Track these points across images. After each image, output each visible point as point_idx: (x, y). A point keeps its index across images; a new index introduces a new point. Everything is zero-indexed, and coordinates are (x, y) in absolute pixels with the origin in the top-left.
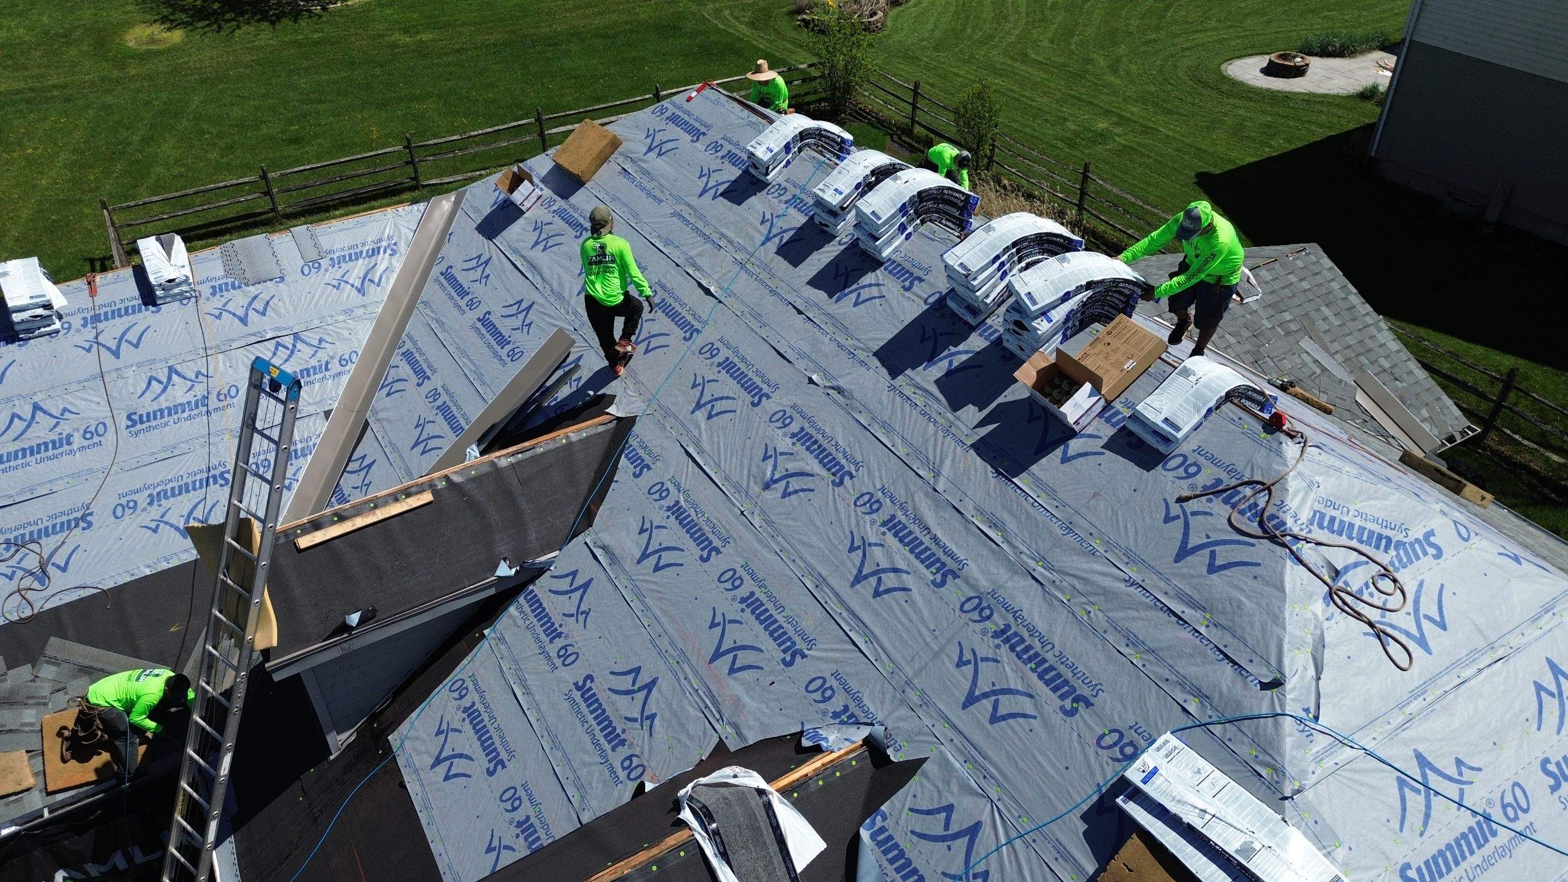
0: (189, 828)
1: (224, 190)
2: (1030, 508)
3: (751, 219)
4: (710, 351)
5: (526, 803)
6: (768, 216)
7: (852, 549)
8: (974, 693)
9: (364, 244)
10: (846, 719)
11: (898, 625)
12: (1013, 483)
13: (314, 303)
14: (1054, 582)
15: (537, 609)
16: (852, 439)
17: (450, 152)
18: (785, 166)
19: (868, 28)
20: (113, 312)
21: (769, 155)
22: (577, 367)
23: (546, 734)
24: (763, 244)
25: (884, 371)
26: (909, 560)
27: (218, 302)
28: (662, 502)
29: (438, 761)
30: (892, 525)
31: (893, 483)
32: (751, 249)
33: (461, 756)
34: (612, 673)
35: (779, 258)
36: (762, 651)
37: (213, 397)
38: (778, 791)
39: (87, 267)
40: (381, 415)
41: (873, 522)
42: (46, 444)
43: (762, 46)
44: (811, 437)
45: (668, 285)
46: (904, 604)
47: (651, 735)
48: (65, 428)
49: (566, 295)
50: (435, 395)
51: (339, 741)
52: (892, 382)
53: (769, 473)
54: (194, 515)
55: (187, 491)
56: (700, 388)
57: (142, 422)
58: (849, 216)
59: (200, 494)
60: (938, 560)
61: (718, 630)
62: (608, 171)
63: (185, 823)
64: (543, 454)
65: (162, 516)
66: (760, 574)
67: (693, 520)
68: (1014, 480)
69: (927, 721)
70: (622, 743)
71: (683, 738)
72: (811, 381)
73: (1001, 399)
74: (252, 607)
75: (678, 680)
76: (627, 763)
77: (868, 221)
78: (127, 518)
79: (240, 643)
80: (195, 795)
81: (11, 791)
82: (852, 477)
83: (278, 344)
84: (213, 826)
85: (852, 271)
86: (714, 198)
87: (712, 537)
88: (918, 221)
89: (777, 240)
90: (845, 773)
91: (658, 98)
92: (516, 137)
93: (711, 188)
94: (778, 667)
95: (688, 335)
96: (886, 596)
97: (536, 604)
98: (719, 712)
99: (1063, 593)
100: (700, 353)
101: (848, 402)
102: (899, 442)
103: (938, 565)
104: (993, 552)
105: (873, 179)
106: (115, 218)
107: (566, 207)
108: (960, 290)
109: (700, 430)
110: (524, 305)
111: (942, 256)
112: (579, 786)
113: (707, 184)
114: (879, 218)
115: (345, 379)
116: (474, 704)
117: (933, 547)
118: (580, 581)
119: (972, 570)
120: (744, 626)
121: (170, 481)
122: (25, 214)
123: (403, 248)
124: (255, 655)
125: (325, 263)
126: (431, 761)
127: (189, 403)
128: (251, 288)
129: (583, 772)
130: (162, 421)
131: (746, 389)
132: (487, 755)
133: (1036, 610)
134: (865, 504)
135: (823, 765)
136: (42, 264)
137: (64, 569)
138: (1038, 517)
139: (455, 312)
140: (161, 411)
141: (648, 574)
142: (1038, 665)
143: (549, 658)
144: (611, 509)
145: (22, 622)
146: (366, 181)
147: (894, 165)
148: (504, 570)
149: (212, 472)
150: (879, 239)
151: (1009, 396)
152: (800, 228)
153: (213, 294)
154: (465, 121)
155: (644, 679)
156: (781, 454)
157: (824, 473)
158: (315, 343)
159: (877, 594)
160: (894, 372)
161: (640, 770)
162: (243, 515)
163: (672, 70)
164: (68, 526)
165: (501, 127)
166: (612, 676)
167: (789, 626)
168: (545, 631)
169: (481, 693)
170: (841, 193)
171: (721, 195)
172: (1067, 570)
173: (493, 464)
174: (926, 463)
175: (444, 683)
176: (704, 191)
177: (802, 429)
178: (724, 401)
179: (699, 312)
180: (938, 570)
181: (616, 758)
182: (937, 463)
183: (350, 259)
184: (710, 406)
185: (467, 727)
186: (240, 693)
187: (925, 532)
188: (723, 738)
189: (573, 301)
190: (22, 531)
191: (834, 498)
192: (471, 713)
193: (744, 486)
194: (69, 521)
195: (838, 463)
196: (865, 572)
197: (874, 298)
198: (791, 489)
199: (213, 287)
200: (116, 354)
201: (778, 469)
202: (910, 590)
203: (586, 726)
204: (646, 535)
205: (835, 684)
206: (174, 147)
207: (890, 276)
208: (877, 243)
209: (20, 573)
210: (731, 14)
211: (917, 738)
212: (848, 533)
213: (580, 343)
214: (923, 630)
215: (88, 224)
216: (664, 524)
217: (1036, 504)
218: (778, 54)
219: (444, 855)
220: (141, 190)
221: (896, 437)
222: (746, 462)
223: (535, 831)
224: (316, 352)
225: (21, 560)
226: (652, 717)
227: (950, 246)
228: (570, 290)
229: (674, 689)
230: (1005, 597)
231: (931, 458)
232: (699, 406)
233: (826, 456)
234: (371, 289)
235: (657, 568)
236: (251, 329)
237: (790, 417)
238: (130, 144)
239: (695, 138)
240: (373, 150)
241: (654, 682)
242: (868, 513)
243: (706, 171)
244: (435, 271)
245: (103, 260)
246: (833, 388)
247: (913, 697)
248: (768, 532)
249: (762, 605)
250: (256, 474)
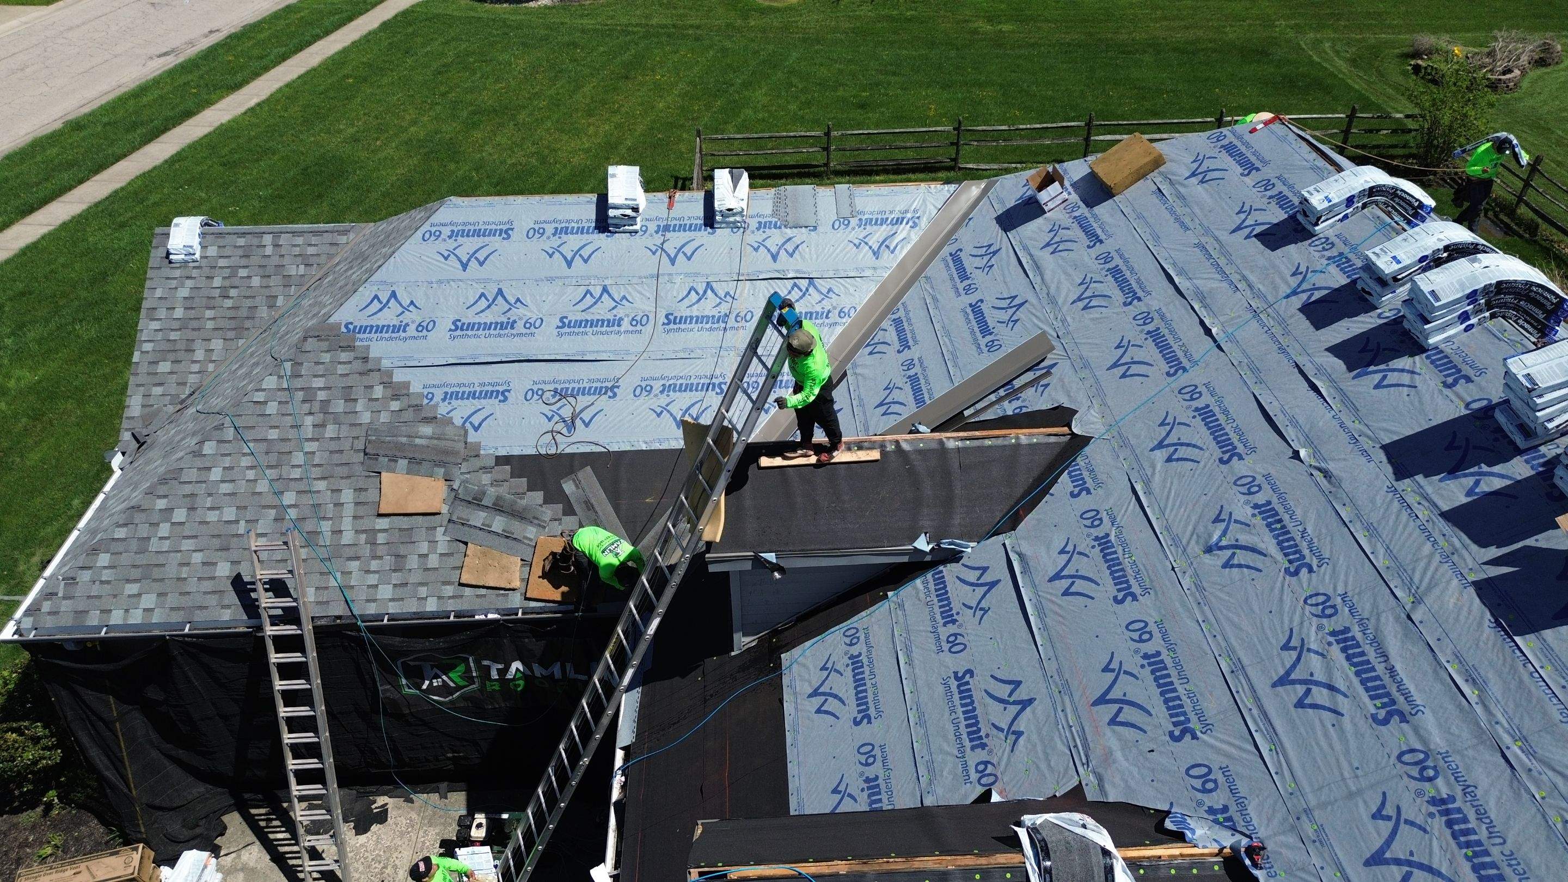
0: (612, 666)
1: (793, 140)
2: (1526, 677)
3: (1283, 268)
4: (1193, 393)
5: (879, 763)
6: (1303, 269)
7: (1286, 647)
8: (1384, 853)
9: (891, 212)
10: (1221, 820)
11: (1316, 747)
12: (1514, 641)
13: (834, 255)
14: (1530, 770)
15: (940, 589)
16: (1324, 531)
17: (994, 141)
18: (1341, 220)
19: (1494, 86)
20: (680, 225)
21: (1326, 204)
22: (1048, 373)
23: (915, 708)
24: (1288, 297)
25: (1389, 469)
26: (1351, 682)
27: (759, 236)
28: (1092, 530)
29: (815, 693)
30: (1343, 638)
31: (1359, 594)
32: (1271, 299)
33: (835, 696)
34: (992, 676)
35: (1301, 315)
36: (1151, 715)
37: (732, 316)
38: (1124, 859)
39: (672, 183)
40: (859, 371)
41: (1320, 628)
42: (603, 321)
43: (1357, 87)
44: (1277, 514)
45: (1168, 315)
46: (1330, 726)
47: (1012, 751)
48: (620, 312)
49: (1060, 302)
50: (910, 364)
51: (743, 642)
52: (1395, 483)
53: (1215, 538)
54: (690, 411)
55: (691, 390)
56: (1168, 428)
57: (675, 323)
58: (1401, 289)
59: (700, 395)
60: (1388, 694)
61: (1111, 676)
62: (1143, 188)
63: (610, 662)
64: (990, 447)
65: (667, 405)
66: (1173, 637)
67: (1118, 558)
68: (1516, 638)
69: (1316, 860)
70: (983, 746)
71: (1043, 766)
72: (1296, 455)
73: (1530, 542)
74: (710, 503)
75: (1055, 710)
76: (981, 767)
77: (1424, 301)
78: (642, 398)
79: (693, 530)
80: (624, 641)
81: (503, 586)
82: (1311, 570)
83: (795, 285)
84: (630, 673)
85: (1384, 350)
86: (1247, 237)
87: (1132, 581)
88: (1487, 314)
89: (1304, 297)
90: (1203, 873)
91: (1220, 123)
92: (1061, 137)
93: (1246, 227)
94: (1163, 738)
95: (1172, 371)
96: (1310, 711)
97: (941, 583)
98: (1087, 756)
99: (1539, 788)
100: (1180, 393)
101: (1333, 490)
102: (1381, 551)
103: (1386, 700)
104: (1461, 709)
105: (1445, 255)
106: (703, 146)
107: (1088, 215)
108: (1517, 404)
109: (1154, 470)
110: (1016, 302)
111: (1505, 359)
112: (931, 770)
113: (1244, 221)
114: (1438, 299)
115: (839, 330)
116: (860, 654)
117: (1387, 679)
118: (987, 578)
119: (1428, 720)
120: (1140, 682)
121: (681, 378)
122: (640, 129)
123: (924, 223)
124: (701, 544)
125: (854, 222)
126: (810, 691)
127: (713, 317)
128: (788, 231)
129: (939, 758)
130: (690, 326)
131: (1218, 443)
132: (858, 705)
133: (1494, 793)
134: (1317, 605)
135: (1181, 855)
136: (641, 174)
137: (587, 425)
138: (1533, 689)
139: (952, 294)
140: (691, 318)
141: (1056, 595)
142: (1476, 855)
143: (938, 639)
144: (1039, 520)
145: (548, 456)
146: (911, 154)
147: (1477, 245)
148: (922, 544)
149: (714, 380)
150: (1429, 322)
151: (1542, 541)
152: (1336, 290)
153: (758, 229)
154: (1017, 113)
155: (1022, 694)
156: (1236, 521)
157: (1279, 556)
158: (825, 291)
159: (1300, 704)
160: (1401, 472)
161: (992, 779)
162: (726, 423)
163: (1244, 96)
164: (600, 392)
165: (1049, 125)
166: (992, 681)
167: (1189, 701)
168: (942, 613)
169: (869, 647)
170: (1399, 262)
171: (1256, 236)
172: (1553, 763)
173: (941, 442)
174: (1409, 584)
175: (841, 626)
176: (1239, 228)
177: (1269, 503)
178: (1190, 448)
179: (1192, 350)
180: (1384, 706)
181: (974, 757)
182: (1422, 588)
183: (876, 224)
184: (1172, 449)
185: (849, 673)
186: (681, 571)
187: (1382, 659)
188: (1083, 784)
189: (1065, 309)
190: (567, 385)
191: (1283, 586)
192: (855, 661)
193: (1184, 541)
194: (601, 388)
195: (1299, 552)
196: (1293, 676)
197: (1403, 385)
198: (1235, 561)
199: (760, 223)
200: (673, 261)
201: (1228, 536)
202: (1343, 715)
203: (954, 716)
204: (1066, 557)
205: (1221, 779)
206: (765, 95)
207: (1432, 366)
208: (1426, 327)
209: (556, 418)
210: (1333, 47)
211: (1299, 874)
212: (1287, 628)
213: (1059, 350)
214: (1345, 764)
215: (683, 147)
216: (1087, 552)
217: (1536, 675)
218: (1373, 98)
219: (796, 778)
220: (729, 127)
221: (1379, 545)
222: (1194, 518)
223: (879, 793)
224: (823, 299)
225: (560, 408)
226: (1019, 734)
227: (1520, 351)
228: (1067, 296)
229: (1049, 716)
230: (1460, 764)
231: (1416, 579)
232: (1160, 445)
233: (1288, 540)
234: (885, 254)
235: (1066, 593)
236: (778, 266)
237: (1259, 486)
238: (733, 85)
239: (1246, 172)
240: (926, 126)
241: (1030, 701)
242: (1317, 616)
243: (1247, 208)
244: (946, 250)
245: (685, 179)
246: (1319, 469)
247: (1309, 829)
248: (1196, 599)
249: (1166, 668)
250: (745, 392)
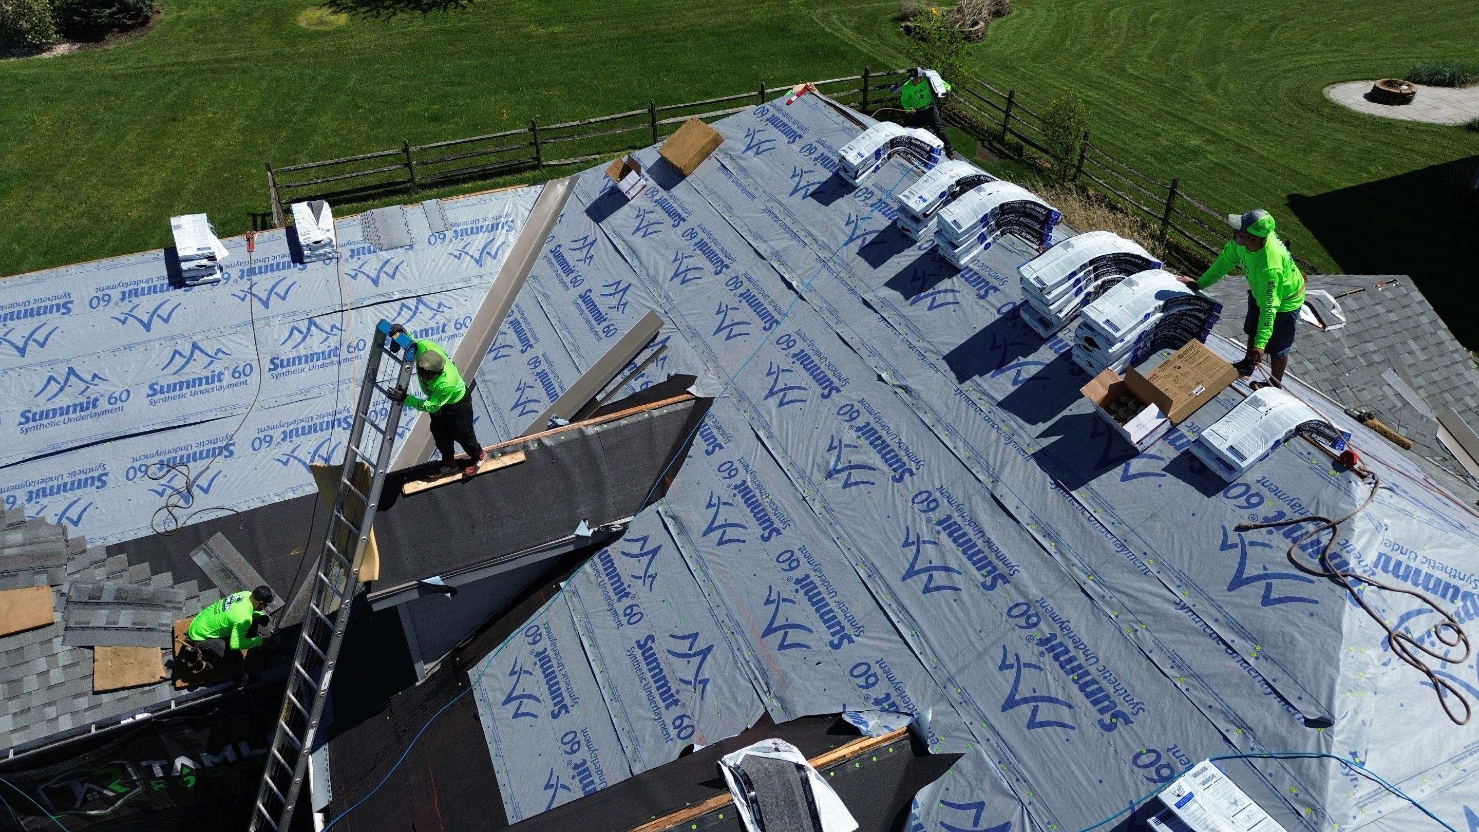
0: (290, 733)
2: (1085, 522)
3: (838, 220)
4: (787, 342)
5: (584, 748)
6: (853, 218)
7: (906, 544)
8: (1014, 697)
9: (484, 220)
10: (887, 707)
11: (945, 623)
12: (1071, 495)
13: (437, 270)
14: (1104, 597)
15: (608, 568)
17: (570, 137)
18: (874, 171)
19: (968, 37)
20: (266, 266)
21: (860, 160)
22: (664, 347)
23: (607, 686)
24: (846, 244)
25: (952, 375)
26: (961, 560)
28: (730, 480)
29: (509, 699)
30: (947, 524)
31: (952, 485)
32: (834, 249)
33: (529, 696)
35: (860, 258)
36: (811, 632)
38: (816, 768)
39: (249, 224)
40: (485, 377)
41: (929, 521)
43: (865, 51)
44: (876, 432)
45: (754, 277)
46: (953, 602)
47: (702, 699)
48: (218, 367)
49: (660, 279)
50: (536, 362)
51: (425, 670)
52: (959, 386)
53: (832, 463)
54: (319, 455)
56: (774, 376)
57: (282, 367)
58: (931, 223)
59: (326, 434)
60: (990, 563)
61: (773, 607)
62: (708, 167)
63: (287, 729)
64: (626, 425)
65: (293, 451)
66: (816, 559)
67: (757, 501)
68: (1073, 493)
69: (966, 719)
70: (676, 702)
71: (732, 705)
72: (880, 378)
73: (1066, 412)
74: (360, 543)
75: (732, 651)
76: (678, 723)
77: (949, 229)
78: (262, 450)
80: (298, 704)
82: (912, 474)
83: (403, 305)
84: (311, 734)
85: (928, 276)
86: (804, 197)
87: (773, 518)
88: (998, 233)
89: (859, 241)
90: (881, 758)
91: (762, 97)
93: (802, 188)
94: (826, 649)
95: (768, 325)
96: (935, 593)
97: (608, 562)
98: (767, 685)
99: (1112, 609)
100: (778, 343)
101: (915, 402)
102: (961, 445)
103: (989, 568)
104: (1046, 561)
105: (958, 189)
107: (668, 197)
108: (1034, 302)
109: (771, 415)
110: (621, 287)
111: (1019, 268)
112: (633, 739)
113: (798, 184)
114: (959, 227)
115: (460, 341)
116: (545, 650)
117: (987, 551)
118: (649, 546)
119: (1023, 576)
120: (797, 605)
121: (302, 420)
123: (518, 225)
124: (360, 585)
125: (450, 234)
126: (503, 698)
127: (325, 352)
128: (385, 254)
129: (638, 726)
130: (300, 367)
131: (817, 381)
132: (553, 699)
133: (1083, 622)
134: (922, 502)
135: (861, 749)
136: (210, 221)
137: (206, 491)
138: (1094, 532)
139: (560, 287)
140: (300, 358)
141: (712, 547)
142: (1080, 677)
143: (616, 615)
144: (682, 484)
145: (168, 534)
146: (493, 159)
147: (980, 176)
148: (583, 530)
149: (338, 416)
150: (957, 247)
151: (1075, 409)
152: (883, 231)
154: (586, 109)
155: (701, 645)
156: (846, 446)
157: (885, 468)
158: (434, 306)
159: (927, 590)
160: (962, 378)
161: (689, 730)
162: (359, 459)
163: (778, 70)
165: (617, 116)
166: (671, 639)
167: (840, 611)
168: (614, 589)
169: (553, 640)
170: (925, 201)
171: (811, 195)
172: (1117, 586)
173: (580, 431)
174: (987, 468)
175: (522, 627)
176: (795, 191)
177: (868, 424)
178: (796, 391)
179: (780, 303)
180: (989, 573)
181: (669, 716)
182: (997, 468)
183: (472, 233)
184: (782, 393)
185: (538, 671)
187: (980, 535)
188: (769, 710)
189: (666, 286)
191: (893, 492)
192: (542, 658)
193: (808, 473)
195: (899, 460)
196: (917, 568)
197: (949, 303)
198: (852, 480)
199: (352, 250)
200: (266, 304)
201: (842, 460)
202: (960, 590)
203: (644, 682)
204: (713, 510)
205: (879, 672)
207: (967, 283)
208: (956, 251)
209: (169, 491)
210: (839, 19)
211: (955, 734)
212: (903, 528)
213: (668, 325)
214: (970, 630)
215: (254, 183)
216: (730, 501)
217: (1092, 519)
218: (880, 59)
220: (301, 156)
221: (958, 440)
222: (811, 451)
223: (590, 775)
224: (435, 315)
225: (171, 479)
226: (705, 682)
227: (1027, 259)
228: (665, 273)
229: (727, 658)
230: (1054, 606)
231: (991, 463)
232: (772, 393)
233: (889, 453)
234: (488, 261)
235: (721, 542)
236: (380, 290)
237: (858, 411)
239: (791, 140)
240: (502, 131)
241: (709, 649)
242: (924, 511)
243: (798, 171)
244: (546, 248)
245: (264, 219)
246: (901, 387)
247: (954, 693)
248: (827, 520)
249: (816, 587)
250: (372, 423)
